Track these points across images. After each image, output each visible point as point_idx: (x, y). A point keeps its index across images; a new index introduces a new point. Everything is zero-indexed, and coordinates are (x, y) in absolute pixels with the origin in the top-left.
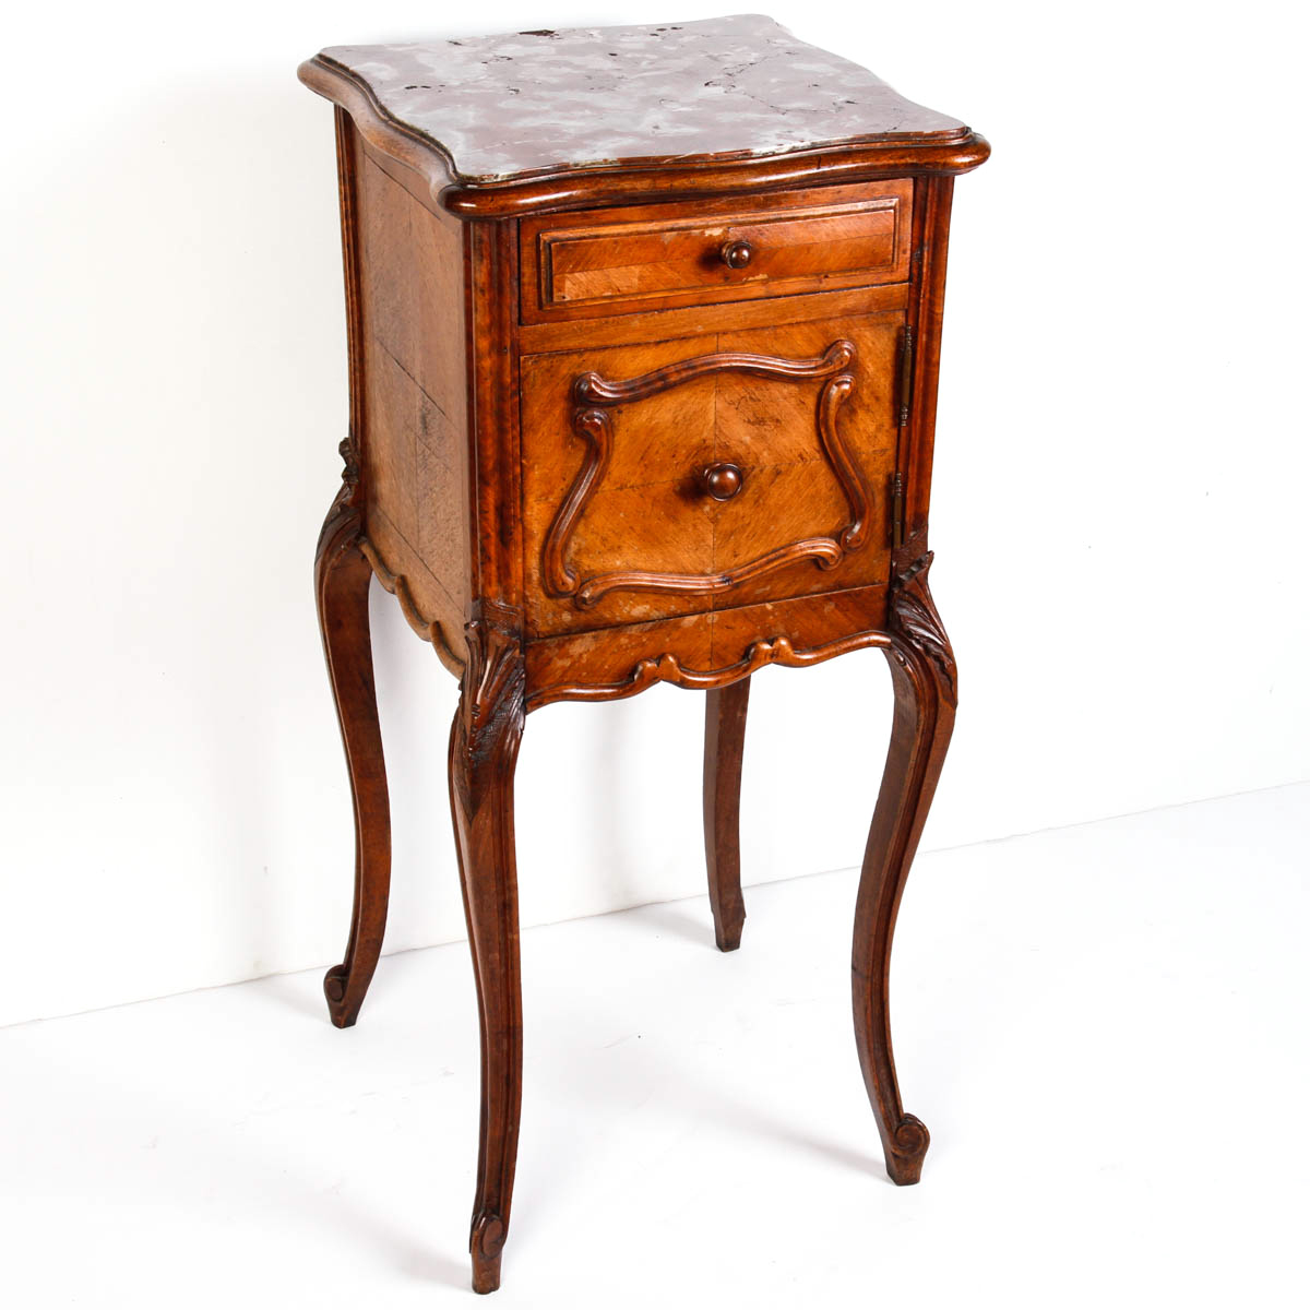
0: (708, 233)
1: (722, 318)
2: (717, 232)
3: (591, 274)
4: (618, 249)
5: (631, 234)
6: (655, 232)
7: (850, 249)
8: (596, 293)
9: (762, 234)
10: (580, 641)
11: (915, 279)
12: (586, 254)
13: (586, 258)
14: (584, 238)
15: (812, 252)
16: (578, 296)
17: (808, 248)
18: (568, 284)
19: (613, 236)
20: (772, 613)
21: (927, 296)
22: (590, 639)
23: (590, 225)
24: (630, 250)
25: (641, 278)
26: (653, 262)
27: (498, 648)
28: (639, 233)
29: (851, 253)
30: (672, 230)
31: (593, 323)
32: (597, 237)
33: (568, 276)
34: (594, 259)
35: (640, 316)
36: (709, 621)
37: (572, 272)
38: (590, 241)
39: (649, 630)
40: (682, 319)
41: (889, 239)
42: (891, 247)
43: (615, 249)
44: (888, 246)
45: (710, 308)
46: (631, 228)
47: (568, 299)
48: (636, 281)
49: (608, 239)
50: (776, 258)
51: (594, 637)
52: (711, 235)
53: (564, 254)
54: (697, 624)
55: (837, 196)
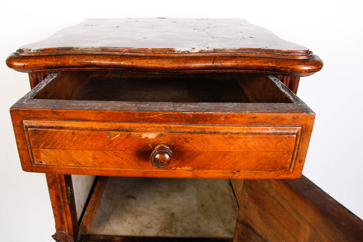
0: (144, 136)
2: (152, 136)
3: (57, 152)
4: (75, 138)
5: (87, 129)
6: (105, 130)
7: (257, 158)
9: (188, 142)
12: (52, 138)
13: (53, 141)
14: (52, 127)
15: (227, 157)
16: (50, 163)
17: (225, 154)
18: (42, 155)
19: (73, 129)
23: (59, 119)
24: (85, 140)
25: (94, 158)
26: (102, 149)
28: (92, 130)
29: (258, 160)
30: (118, 130)
32: (62, 128)
33: (41, 149)
34: (58, 142)
37: (44, 148)
38: (55, 130)
41: (289, 155)
42: (290, 160)
43: (73, 137)
44: (287, 159)
46: (87, 125)
47: (44, 163)
48: (91, 160)
49: (67, 131)
50: (198, 158)
52: (146, 138)
53: (37, 136)
55: (253, 120)
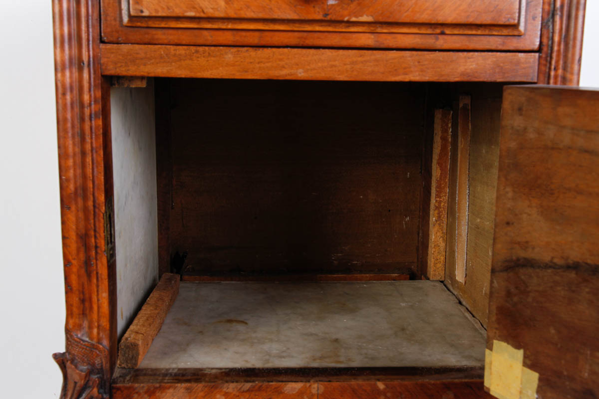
1: (326, 64)
8: (177, 12)
10: (171, 390)
11: (545, 49)
16: (157, 11)
20: (384, 393)
21: (560, 72)
22: (182, 390)
27: (76, 383)
29: (470, 5)
31: (181, 50)
35: (234, 50)
36: (314, 391)
39: (249, 391)
40: (281, 60)
45: (312, 51)
47: (146, 13)
51: (187, 389)
54: (301, 393)
